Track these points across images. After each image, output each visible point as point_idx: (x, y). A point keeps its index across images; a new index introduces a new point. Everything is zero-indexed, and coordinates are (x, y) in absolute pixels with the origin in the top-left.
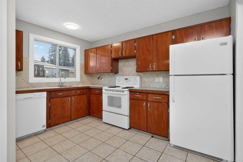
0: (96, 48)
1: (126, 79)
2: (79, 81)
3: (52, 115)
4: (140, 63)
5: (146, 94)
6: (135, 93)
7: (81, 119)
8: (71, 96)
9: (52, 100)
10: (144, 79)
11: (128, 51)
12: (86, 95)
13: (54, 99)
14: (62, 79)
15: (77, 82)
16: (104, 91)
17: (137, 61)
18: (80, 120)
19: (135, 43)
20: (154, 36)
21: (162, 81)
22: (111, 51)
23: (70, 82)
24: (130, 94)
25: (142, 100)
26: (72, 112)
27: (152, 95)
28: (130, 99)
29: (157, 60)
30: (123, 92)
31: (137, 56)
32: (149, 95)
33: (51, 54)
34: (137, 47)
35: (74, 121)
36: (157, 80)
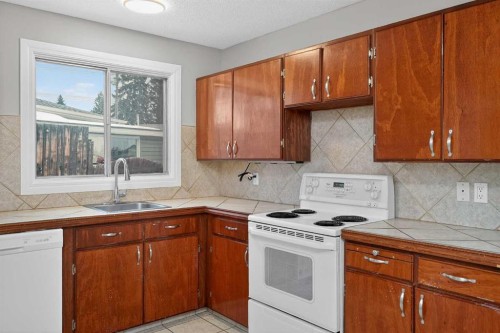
0: (233, 71)
1: (337, 185)
2: (178, 183)
3: (82, 304)
4: (387, 126)
5: (409, 258)
6: (365, 249)
7: (181, 317)
8: (143, 242)
9: (80, 255)
10: (410, 187)
11: (342, 81)
12: (195, 238)
13: (88, 253)
14: (121, 178)
15: (172, 189)
16: (252, 228)
17: (379, 119)
18: (174, 324)
19: (371, 46)
20: (448, 16)
21: (485, 200)
22: (282, 80)
23: (147, 190)
24: (347, 250)
25: (394, 279)
26: (147, 294)
27: (437, 264)
28: (347, 269)
29: (464, 115)
30: (320, 239)
31: (377, 98)
32: (424, 264)
33: (120, 85)
34: (376, 65)
35: (154, 325)
36: (462, 192)
